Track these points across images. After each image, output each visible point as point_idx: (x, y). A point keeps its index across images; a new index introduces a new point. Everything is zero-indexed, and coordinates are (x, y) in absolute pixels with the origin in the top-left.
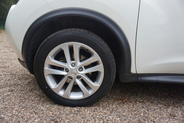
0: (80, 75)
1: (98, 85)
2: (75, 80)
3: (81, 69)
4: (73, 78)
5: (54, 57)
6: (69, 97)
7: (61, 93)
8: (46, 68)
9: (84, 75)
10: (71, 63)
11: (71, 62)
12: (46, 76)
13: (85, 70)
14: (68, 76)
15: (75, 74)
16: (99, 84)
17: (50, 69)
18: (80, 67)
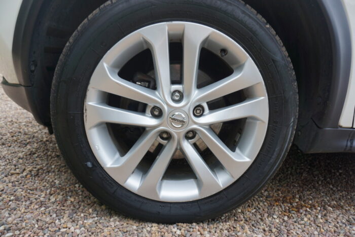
0: (195, 126)
1: (247, 160)
2: (179, 143)
3: (198, 110)
4: (176, 136)
5: (117, 71)
6: (157, 195)
7: (134, 183)
8: (90, 103)
9: (207, 127)
10: (171, 92)
11: (170, 89)
12: (91, 128)
13: (210, 113)
14: (158, 132)
15: (183, 125)
16: (249, 157)
17: (103, 106)
18: (197, 104)
